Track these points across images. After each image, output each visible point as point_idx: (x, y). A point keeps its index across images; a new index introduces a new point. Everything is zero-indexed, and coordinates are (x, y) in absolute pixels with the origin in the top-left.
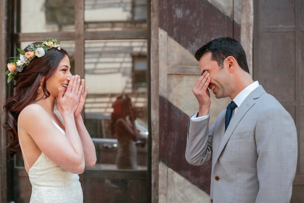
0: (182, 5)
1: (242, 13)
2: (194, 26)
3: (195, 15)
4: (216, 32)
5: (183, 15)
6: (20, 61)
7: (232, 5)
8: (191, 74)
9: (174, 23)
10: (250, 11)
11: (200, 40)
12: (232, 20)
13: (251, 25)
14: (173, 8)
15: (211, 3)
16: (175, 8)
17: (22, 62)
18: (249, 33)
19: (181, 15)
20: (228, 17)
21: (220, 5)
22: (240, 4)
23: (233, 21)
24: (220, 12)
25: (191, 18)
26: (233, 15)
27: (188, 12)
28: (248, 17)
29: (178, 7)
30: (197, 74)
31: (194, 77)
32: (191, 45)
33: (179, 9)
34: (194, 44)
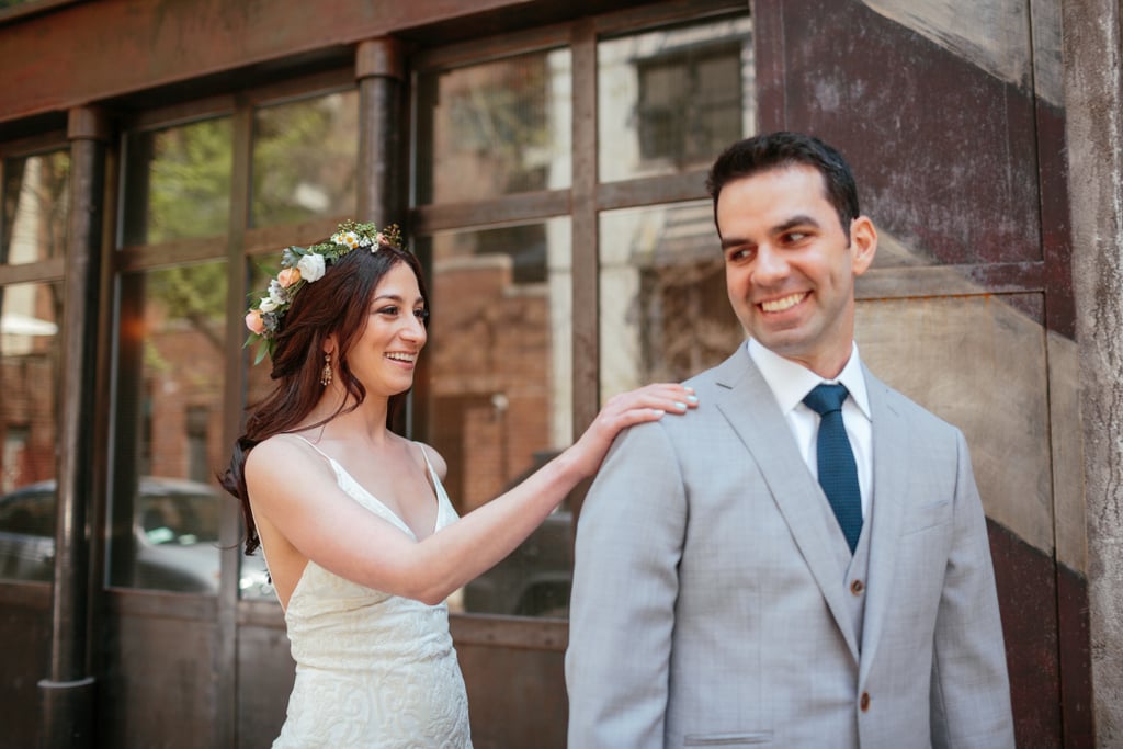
0: (837, 68)
1: (1069, 66)
2: (883, 131)
3: (885, 94)
4: (966, 142)
5: (843, 100)
6: (268, 300)
7: (1026, 43)
8: (878, 296)
9: (811, 129)
10: (1103, 55)
11: (907, 178)
12: (1029, 94)
13: (1111, 101)
14: (807, 80)
15: (945, 46)
16: (813, 82)
17: (271, 302)
18: (1105, 134)
19: (833, 101)
20: (1012, 87)
21: (979, 49)
22: (1058, 34)
23: (1034, 97)
24: (979, 72)
25: (872, 106)
26: (1029, 78)
27: (859, 88)
28: (1095, 77)
29: (825, 75)
30: (898, 294)
31: (891, 305)
32: (874, 198)
33: (827, 82)
34: (886, 191)
